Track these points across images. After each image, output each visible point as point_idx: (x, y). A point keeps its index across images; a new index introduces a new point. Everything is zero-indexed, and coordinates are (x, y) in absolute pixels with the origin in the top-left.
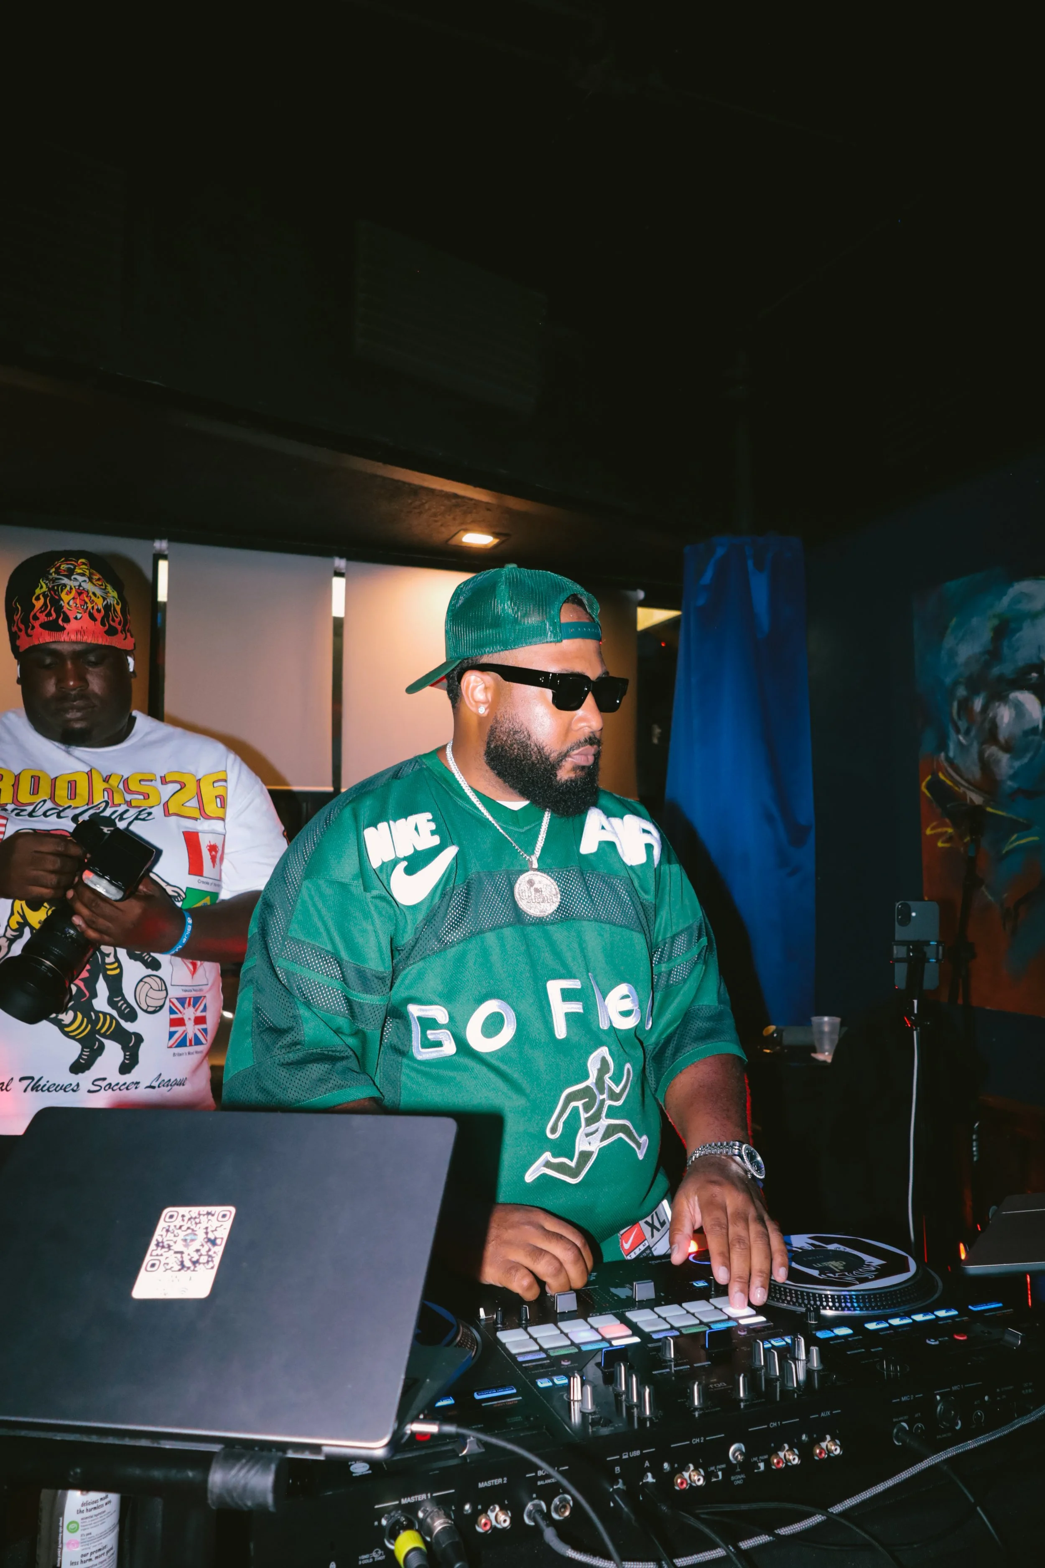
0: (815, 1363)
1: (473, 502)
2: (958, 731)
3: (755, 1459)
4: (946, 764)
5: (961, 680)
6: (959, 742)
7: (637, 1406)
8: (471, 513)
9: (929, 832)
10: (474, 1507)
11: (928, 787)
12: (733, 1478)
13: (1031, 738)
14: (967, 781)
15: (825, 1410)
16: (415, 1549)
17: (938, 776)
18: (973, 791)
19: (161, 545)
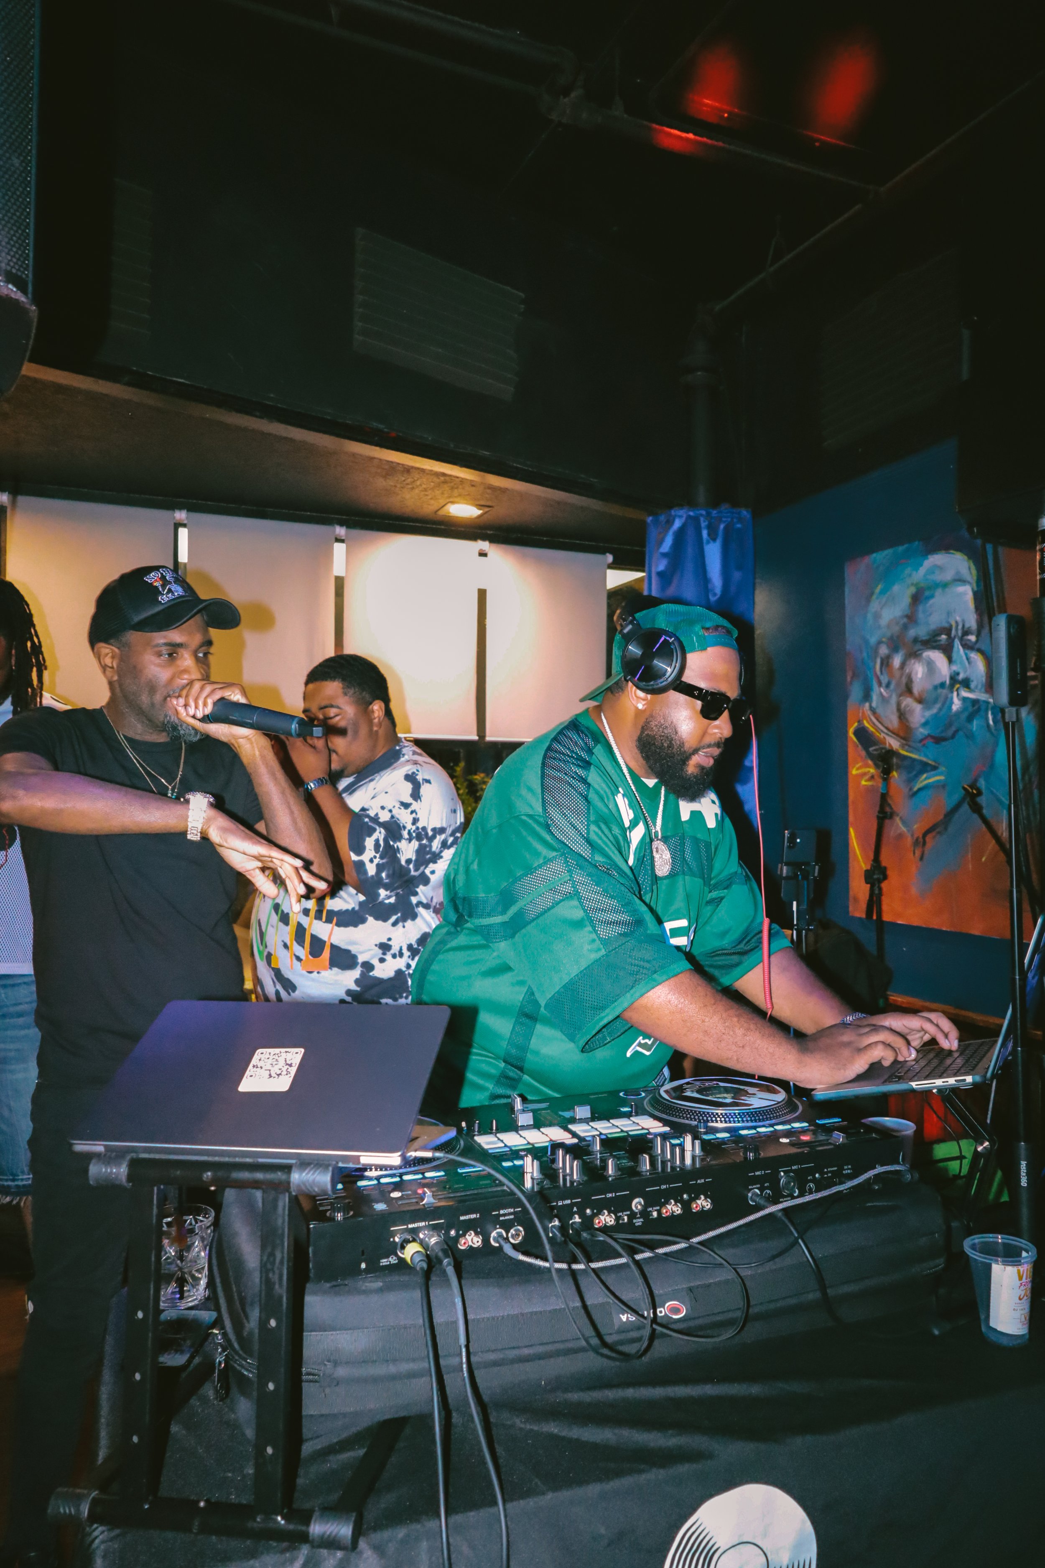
0: (698, 1151)
1: (460, 479)
2: (880, 684)
3: (651, 1209)
4: (869, 713)
5: (884, 640)
6: (881, 694)
7: (570, 1175)
8: (457, 488)
9: (854, 772)
10: (457, 1232)
11: (856, 733)
12: (634, 1221)
13: (940, 691)
14: (887, 728)
15: (700, 1179)
16: (418, 1252)
17: (863, 724)
18: (891, 736)
19: (181, 515)
